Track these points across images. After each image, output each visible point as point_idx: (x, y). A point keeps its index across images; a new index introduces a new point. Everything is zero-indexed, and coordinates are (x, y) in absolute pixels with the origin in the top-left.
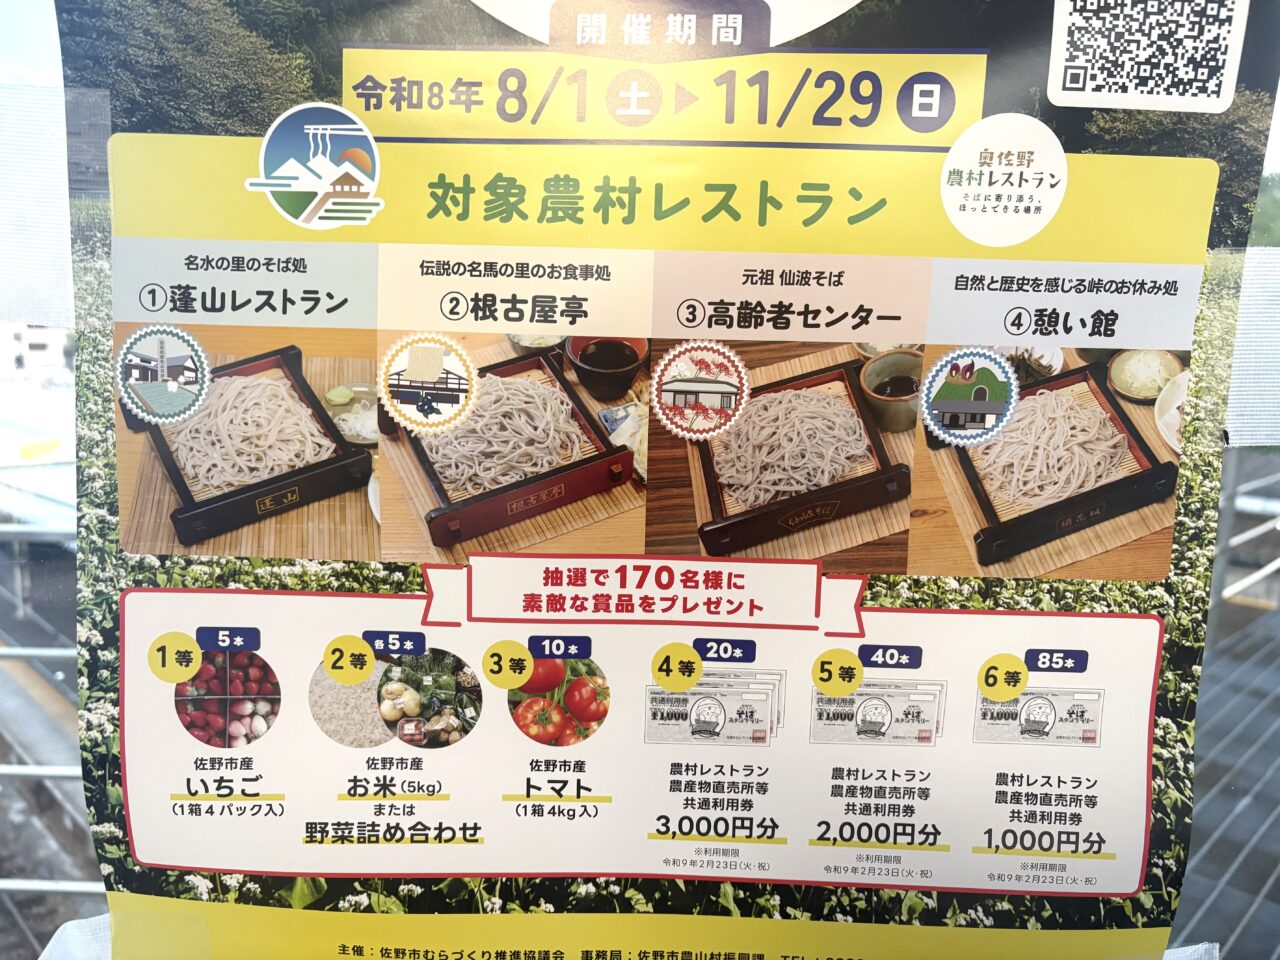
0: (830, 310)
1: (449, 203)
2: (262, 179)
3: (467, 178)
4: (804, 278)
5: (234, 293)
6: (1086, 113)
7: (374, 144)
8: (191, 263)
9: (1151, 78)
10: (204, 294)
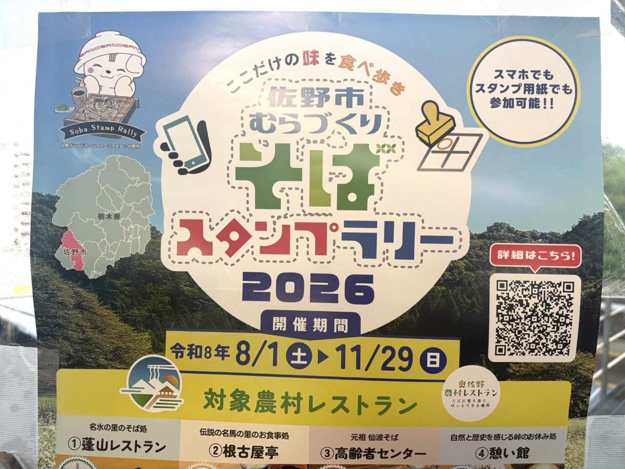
0: (393, 451)
1: (214, 401)
2: (128, 389)
3: (222, 390)
4: (380, 437)
5: (112, 442)
6: (507, 365)
7: (179, 374)
8: (93, 427)
9: (536, 349)
10: (98, 442)
